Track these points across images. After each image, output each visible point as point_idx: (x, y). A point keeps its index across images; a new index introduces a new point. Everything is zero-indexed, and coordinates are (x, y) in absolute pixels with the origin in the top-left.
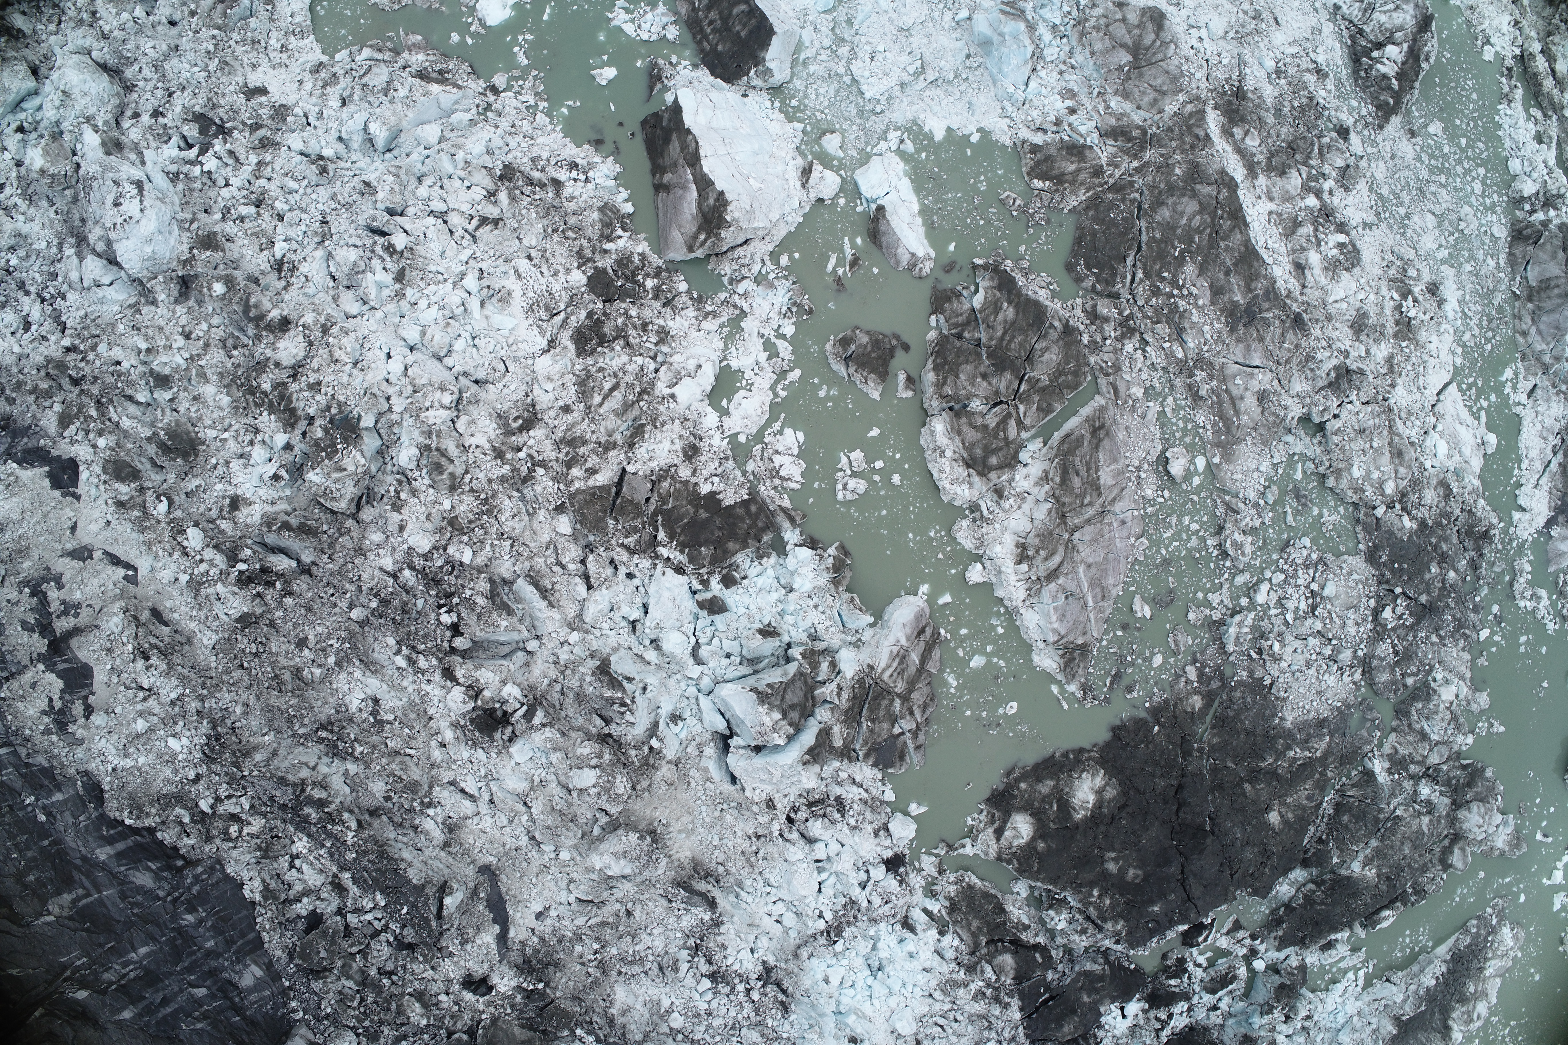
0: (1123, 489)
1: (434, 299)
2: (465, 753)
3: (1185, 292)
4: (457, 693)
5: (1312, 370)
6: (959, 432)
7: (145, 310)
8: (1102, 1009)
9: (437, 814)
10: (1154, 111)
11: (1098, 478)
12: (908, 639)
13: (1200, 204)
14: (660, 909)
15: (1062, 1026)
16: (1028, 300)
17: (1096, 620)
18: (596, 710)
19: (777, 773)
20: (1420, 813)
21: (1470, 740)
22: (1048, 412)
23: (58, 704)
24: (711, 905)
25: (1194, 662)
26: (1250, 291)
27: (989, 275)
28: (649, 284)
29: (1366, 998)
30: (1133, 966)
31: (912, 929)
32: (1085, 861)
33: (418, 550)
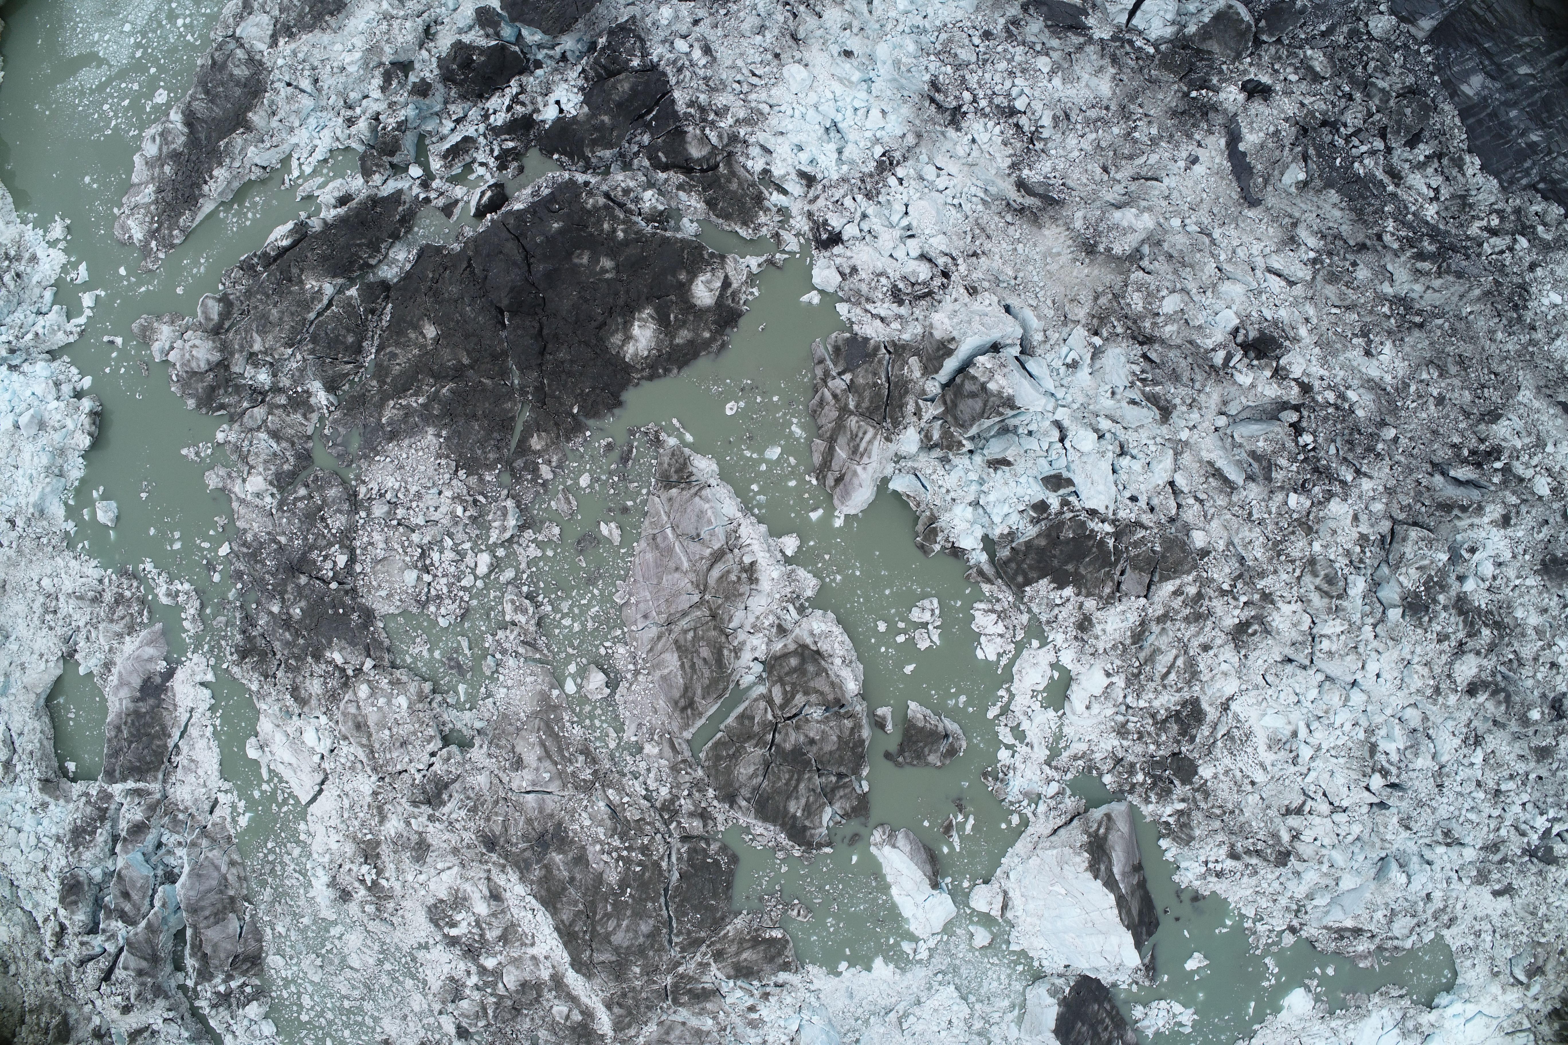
0: (651, 650)
1: (1338, 732)
2: (1283, 314)
3: (614, 854)
4: (1297, 371)
5: (468, 798)
6: (833, 684)
8: (586, 109)
9: (1306, 253)
10: (668, 1023)
11: (680, 658)
12: (855, 473)
13: (610, 942)
14: (1074, 177)
15: (632, 89)
16: (774, 822)
17: (658, 514)
18: (1160, 368)
19: (976, 325)
20: (265, 353)
22: (742, 717)
24: (1021, 185)
25: (544, 484)
26: (546, 866)
27: (817, 839)
28: (1140, 777)
29: (285, 148)
30: (556, 156)
31: (802, 175)
32: (635, 266)
33: (1338, 500)
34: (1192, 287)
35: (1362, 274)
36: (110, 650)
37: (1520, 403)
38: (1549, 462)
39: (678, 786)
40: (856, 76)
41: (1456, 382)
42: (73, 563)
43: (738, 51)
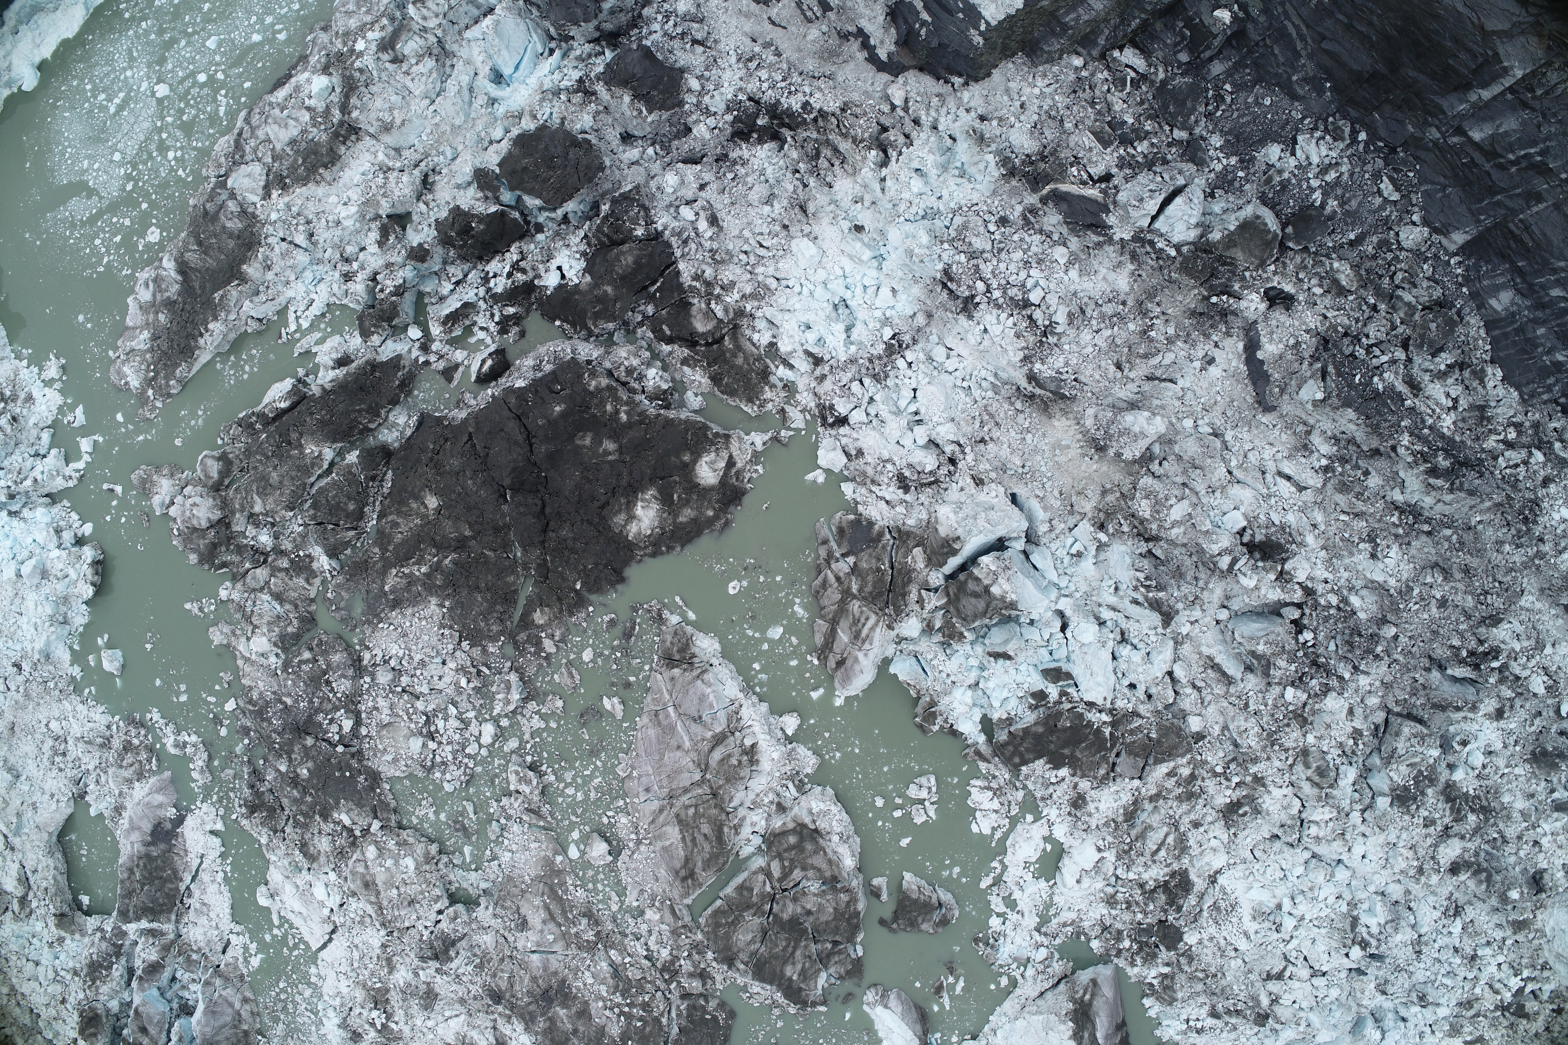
0: (653, 822)
1: (1322, 905)
2: (1291, 518)
3: (616, 1010)
4: (1300, 576)
5: (475, 955)
6: (830, 862)
8: (588, 278)
9: (1319, 460)
11: (681, 831)
12: (856, 660)
14: (1087, 373)
15: (635, 260)
16: (771, 983)
17: (660, 691)
18: (1163, 563)
19: (980, 522)
20: (267, 515)
22: (741, 888)
24: (1032, 377)
25: (548, 658)
26: (550, 1019)
27: (812, 998)
28: (1127, 943)
29: (282, 300)
30: (558, 323)
31: (808, 353)
32: (638, 448)
33: (1334, 694)
34: (1201, 488)
35: (1374, 481)
36: (121, 794)
37: (1522, 608)
38: (1547, 663)
39: (679, 948)
40: (867, 254)
41: (1460, 586)
42: (80, 707)
43: (745, 220)
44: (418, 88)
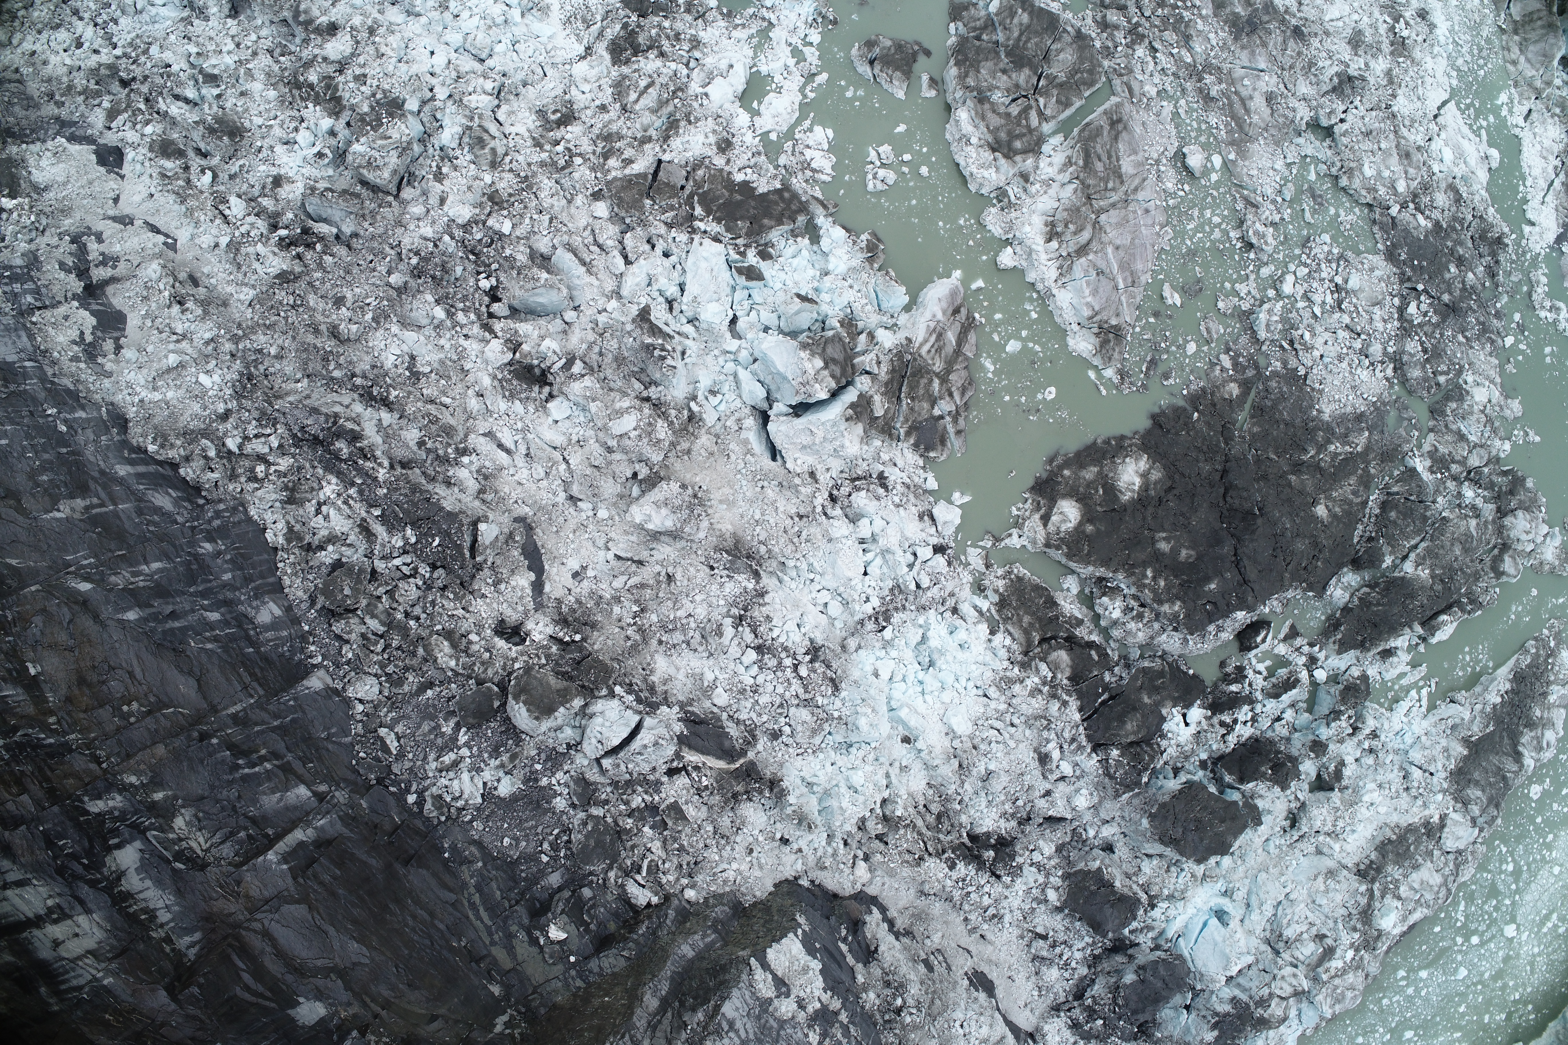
0: (1144, 180)
1: (476, 10)
2: (503, 405)
3: (1189, 4)
4: (496, 345)
5: (1315, 76)
6: (983, 118)
7: (196, 22)
8: (1164, 712)
9: (471, 462)
11: (1120, 167)
12: (944, 313)
14: (701, 574)
15: (1124, 723)
16: (1041, 9)
17: (1129, 305)
18: (634, 374)
19: (820, 434)
20: (1466, 516)
21: (1507, 446)
22: (1067, 104)
23: (89, 338)
24: (755, 576)
25: (1228, 350)
29: (1432, 719)
30: (1191, 672)
31: (963, 620)
32: (1135, 542)
33: (460, 221)
34: (593, 446)
35: (413, 435)
37: (253, 288)
38: (225, 227)
41: (321, 317)
43: (1012, 757)
44: (1301, 909)
